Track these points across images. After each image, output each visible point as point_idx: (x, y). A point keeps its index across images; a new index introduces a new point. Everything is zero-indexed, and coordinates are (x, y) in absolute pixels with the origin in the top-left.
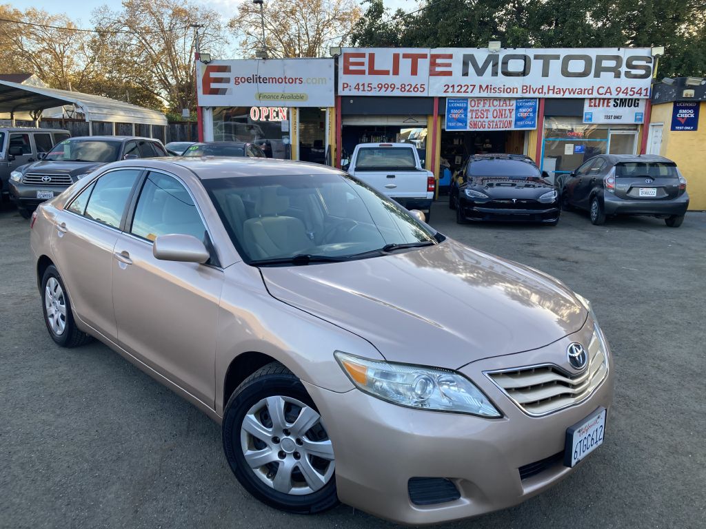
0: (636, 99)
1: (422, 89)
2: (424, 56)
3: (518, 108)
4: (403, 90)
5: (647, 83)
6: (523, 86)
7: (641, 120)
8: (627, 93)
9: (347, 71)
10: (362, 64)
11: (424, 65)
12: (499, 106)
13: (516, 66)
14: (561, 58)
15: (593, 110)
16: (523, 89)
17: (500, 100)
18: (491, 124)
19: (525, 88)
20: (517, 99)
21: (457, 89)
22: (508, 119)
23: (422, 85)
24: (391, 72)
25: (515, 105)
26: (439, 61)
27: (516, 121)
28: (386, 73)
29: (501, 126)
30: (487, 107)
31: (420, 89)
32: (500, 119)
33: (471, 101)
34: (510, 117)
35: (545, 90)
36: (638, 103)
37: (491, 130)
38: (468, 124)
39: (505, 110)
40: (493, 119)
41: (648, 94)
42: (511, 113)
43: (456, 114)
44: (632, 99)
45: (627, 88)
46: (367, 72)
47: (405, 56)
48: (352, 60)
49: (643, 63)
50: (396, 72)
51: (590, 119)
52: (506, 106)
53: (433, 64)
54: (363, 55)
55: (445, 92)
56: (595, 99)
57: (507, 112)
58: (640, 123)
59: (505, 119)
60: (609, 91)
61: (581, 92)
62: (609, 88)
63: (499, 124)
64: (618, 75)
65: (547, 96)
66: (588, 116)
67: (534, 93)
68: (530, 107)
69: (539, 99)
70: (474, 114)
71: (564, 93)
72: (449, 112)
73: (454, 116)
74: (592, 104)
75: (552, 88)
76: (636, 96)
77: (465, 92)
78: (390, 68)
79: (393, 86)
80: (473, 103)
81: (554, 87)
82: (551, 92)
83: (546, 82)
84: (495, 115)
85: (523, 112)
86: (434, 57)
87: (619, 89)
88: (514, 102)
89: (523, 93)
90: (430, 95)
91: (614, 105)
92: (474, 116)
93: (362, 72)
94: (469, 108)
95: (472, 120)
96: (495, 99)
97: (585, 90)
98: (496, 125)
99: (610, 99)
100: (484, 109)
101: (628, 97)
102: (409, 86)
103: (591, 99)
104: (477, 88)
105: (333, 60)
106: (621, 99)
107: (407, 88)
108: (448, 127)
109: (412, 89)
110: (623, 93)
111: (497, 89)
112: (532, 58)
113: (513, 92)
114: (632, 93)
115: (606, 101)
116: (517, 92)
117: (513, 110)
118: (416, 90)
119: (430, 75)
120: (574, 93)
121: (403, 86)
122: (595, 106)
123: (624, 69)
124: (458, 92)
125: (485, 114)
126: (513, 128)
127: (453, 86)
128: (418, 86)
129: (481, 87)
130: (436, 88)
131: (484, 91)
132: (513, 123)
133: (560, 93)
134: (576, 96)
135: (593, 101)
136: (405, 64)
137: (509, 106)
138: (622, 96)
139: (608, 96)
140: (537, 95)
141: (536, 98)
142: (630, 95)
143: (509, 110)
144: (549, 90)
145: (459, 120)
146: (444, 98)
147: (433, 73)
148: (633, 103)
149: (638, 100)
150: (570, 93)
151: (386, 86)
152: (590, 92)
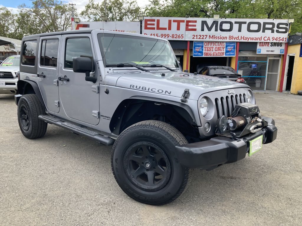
0: (281, 43)
1: (182, 37)
2: (183, 21)
3: (227, 46)
4: (173, 37)
5: (286, 35)
6: (230, 36)
7: (283, 52)
8: (277, 40)
9: (146, 28)
10: (154, 24)
11: (183, 26)
12: (218, 45)
13: (226, 26)
14: (247, 23)
15: (261, 48)
16: (229, 38)
17: (218, 43)
18: (214, 54)
19: (230, 37)
20: (226, 42)
21: (198, 37)
22: (222, 52)
23: (182, 35)
24: (167, 29)
25: (225, 45)
26: (190, 24)
27: (226, 52)
28: (165, 29)
29: (219, 55)
30: (212, 46)
31: (181, 37)
32: (219, 52)
33: (205, 43)
34: (223, 51)
35: (240, 38)
36: (282, 45)
37: (214, 56)
38: (204, 54)
39: (221, 47)
40: (215, 52)
41: (287, 40)
42: (223, 49)
43: (197, 49)
44: (279, 43)
45: (277, 38)
46: (156, 28)
47: (174, 21)
48: (148, 22)
49: (284, 26)
50: (170, 28)
51: (260, 52)
52: (221, 45)
53: (187, 25)
54: (154, 20)
55: (193, 38)
56: (262, 42)
57: (222, 48)
58: (283, 54)
59: (221, 52)
60: (269, 39)
61: (256, 39)
62: (269, 37)
63: (218, 54)
64: (273, 32)
65: (241, 41)
66: (259, 51)
67: (235, 39)
68: (232, 46)
69: (237, 42)
70: (206, 49)
71: (248, 39)
72: (195, 48)
73: (197, 50)
74: (261, 45)
75: (243, 37)
76: (281, 41)
77: (202, 38)
78: (167, 27)
79: (168, 35)
80: (206, 44)
81: (244, 37)
82: (242, 39)
83: (240, 34)
84: (216, 50)
85: (229, 48)
86: (188, 22)
87: (273, 38)
88: (225, 44)
89: (229, 39)
90: (186, 40)
91: (271, 46)
92: (206, 50)
93: (154, 29)
94: (204, 46)
95: (206, 52)
96: (216, 42)
97: (258, 38)
98: (217, 54)
99: (269, 43)
100: (211, 46)
101: (278, 42)
102: (176, 35)
103: (260, 43)
104: (208, 36)
105: (140, 22)
106: (274, 43)
107: (175, 36)
108: (194, 55)
109: (177, 37)
110: (275, 40)
111: (217, 38)
112: (234, 23)
113: (225, 39)
114: (279, 40)
115: (267, 44)
116: (227, 39)
117: (224, 47)
118: (179, 37)
119: (186, 30)
120: (253, 40)
121: (173, 35)
122: (262, 46)
123: (275, 29)
124: (199, 38)
125: (211, 49)
126: (224, 56)
127: (197, 36)
128: (180, 36)
129: (210, 36)
130: (188, 36)
131: (211, 38)
132: (224, 54)
133: (246, 40)
134: (254, 41)
135: (261, 43)
136: (174, 25)
137: (223, 45)
138: (275, 41)
139: (268, 41)
140: (236, 40)
141: (235, 42)
142: (278, 41)
143: (223, 47)
144: (241, 38)
145: (199, 52)
146: (192, 41)
147: (187, 29)
148: (280, 44)
149: (282, 43)
150: (251, 40)
151: (165, 35)
152: (260, 39)
